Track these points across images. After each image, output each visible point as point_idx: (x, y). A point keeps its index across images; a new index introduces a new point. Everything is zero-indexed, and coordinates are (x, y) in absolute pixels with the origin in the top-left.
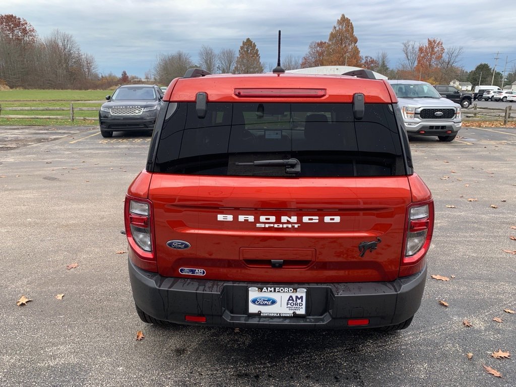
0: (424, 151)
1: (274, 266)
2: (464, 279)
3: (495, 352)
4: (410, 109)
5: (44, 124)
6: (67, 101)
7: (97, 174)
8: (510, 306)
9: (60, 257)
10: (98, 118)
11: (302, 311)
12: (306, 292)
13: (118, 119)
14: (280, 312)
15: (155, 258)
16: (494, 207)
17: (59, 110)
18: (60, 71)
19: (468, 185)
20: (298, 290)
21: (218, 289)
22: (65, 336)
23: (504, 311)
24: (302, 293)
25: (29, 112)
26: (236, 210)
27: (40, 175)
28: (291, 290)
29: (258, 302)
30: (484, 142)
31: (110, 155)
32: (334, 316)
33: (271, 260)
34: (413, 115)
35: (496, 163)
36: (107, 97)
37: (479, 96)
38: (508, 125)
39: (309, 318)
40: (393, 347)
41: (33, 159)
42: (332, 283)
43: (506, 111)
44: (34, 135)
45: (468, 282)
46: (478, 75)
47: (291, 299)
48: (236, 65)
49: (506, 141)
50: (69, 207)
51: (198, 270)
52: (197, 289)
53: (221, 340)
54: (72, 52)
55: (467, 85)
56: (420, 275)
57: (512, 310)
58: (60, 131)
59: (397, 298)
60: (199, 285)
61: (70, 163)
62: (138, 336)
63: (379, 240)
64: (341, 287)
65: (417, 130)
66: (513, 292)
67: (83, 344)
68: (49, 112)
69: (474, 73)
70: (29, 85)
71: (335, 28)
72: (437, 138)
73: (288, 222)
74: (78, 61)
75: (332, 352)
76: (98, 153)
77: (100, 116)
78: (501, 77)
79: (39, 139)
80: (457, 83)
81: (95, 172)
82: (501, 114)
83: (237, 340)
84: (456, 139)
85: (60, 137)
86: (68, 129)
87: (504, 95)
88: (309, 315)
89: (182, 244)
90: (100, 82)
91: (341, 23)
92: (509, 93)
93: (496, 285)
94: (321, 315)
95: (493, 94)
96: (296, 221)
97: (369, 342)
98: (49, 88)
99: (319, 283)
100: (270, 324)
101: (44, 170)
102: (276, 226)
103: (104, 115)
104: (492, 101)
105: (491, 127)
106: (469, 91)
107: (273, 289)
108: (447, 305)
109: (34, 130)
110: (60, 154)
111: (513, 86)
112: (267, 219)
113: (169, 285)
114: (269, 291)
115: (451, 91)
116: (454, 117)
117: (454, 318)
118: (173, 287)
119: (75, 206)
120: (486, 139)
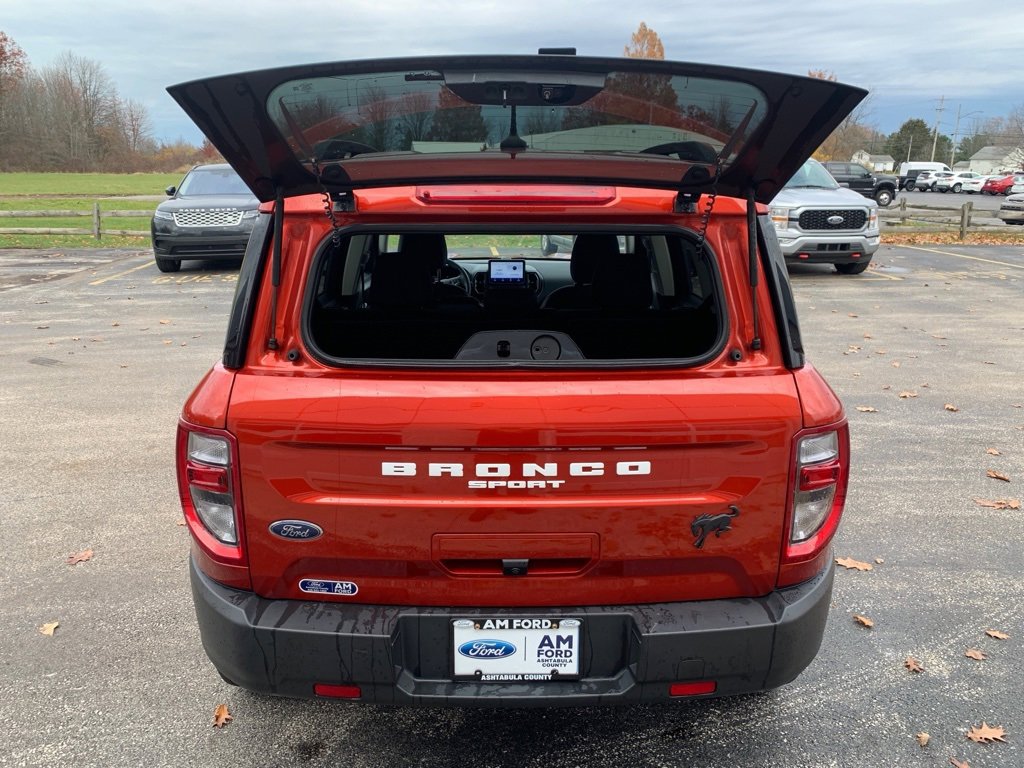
0: (808, 293)
1: (508, 572)
2: (901, 564)
3: (974, 729)
4: (779, 211)
5: (38, 246)
6: (90, 195)
7: (144, 351)
8: (997, 624)
9: (54, 537)
10: (149, 232)
11: (571, 668)
12: (580, 627)
13: (192, 235)
14: (523, 672)
15: (244, 560)
16: (952, 410)
17: (70, 216)
18: (76, 135)
19: (897, 364)
20: (562, 623)
21: (386, 626)
22: (56, 722)
23: (987, 634)
24: (570, 628)
25: (9, 220)
26: (424, 452)
27: (23, 355)
28: (546, 624)
29: (474, 651)
30: (924, 275)
31: (175, 309)
32: (641, 679)
33: (501, 561)
34: (785, 223)
35: (950, 318)
36: (169, 188)
37: (908, 183)
38: (968, 240)
39: (585, 683)
40: (763, 724)
41: (11, 319)
42: (636, 604)
43: (964, 212)
44: (17, 269)
45: (910, 572)
46: (904, 142)
47: (546, 642)
48: (433, 124)
49: (965, 273)
50: (82, 424)
51: (342, 585)
52: (338, 629)
53: (400, 719)
54: (99, 96)
55: (884, 162)
56: (822, 579)
57: (1001, 632)
58: (70, 260)
59: (774, 634)
60: (344, 618)
61: (88, 327)
62: (217, 718)
63: (734, 511)
64: (655, 612)
65: (793, 252)
66: (1001, 592)
67: (96, 739)
68: (50, 219)
69: (898, 137)
70: (11, 164)
71: (627, 49)
72: (832, 267)
73: (539, 476)
74: (114, 115)
75: (637, 740)
76: (149, 306)
77: (154, 230)
78: (950, 146)
79: (27, 277)
80: (866, 157)
81: (140, 347)
82: (953, 219)
83: (434, 720)
84: (869, 269)
85: (70, 271)
86: (90, 254)
87: (955, 179)
88: (587, 676)
89: (304, 528)
90: (157, 157)
91: (638, 41)
92: (966, 176)
93: (967, 577)
94: (613, 675)
95: (935, 179)
96: (555, 474)
97: (714, 713)
98: (53, 170)
99: (606, 606)
100: (501, 699)
101: (34, 344)
102: (511, 484)
103: (162, 226)
104: (933, 191)
105: (934, 245)
106: (888, 172)
107: (506, 622)
108: (871, 624)
109: (18, 257)
110: (67, 308)
111: (972, 162)
112: (491, 470)
113: (277, 619)
114: (498, 627)
115: (856, 173)
116: (865, 225)
117: (888, 654)
118: (286, 623)
119: (94, 421)
120: (926, 267)
